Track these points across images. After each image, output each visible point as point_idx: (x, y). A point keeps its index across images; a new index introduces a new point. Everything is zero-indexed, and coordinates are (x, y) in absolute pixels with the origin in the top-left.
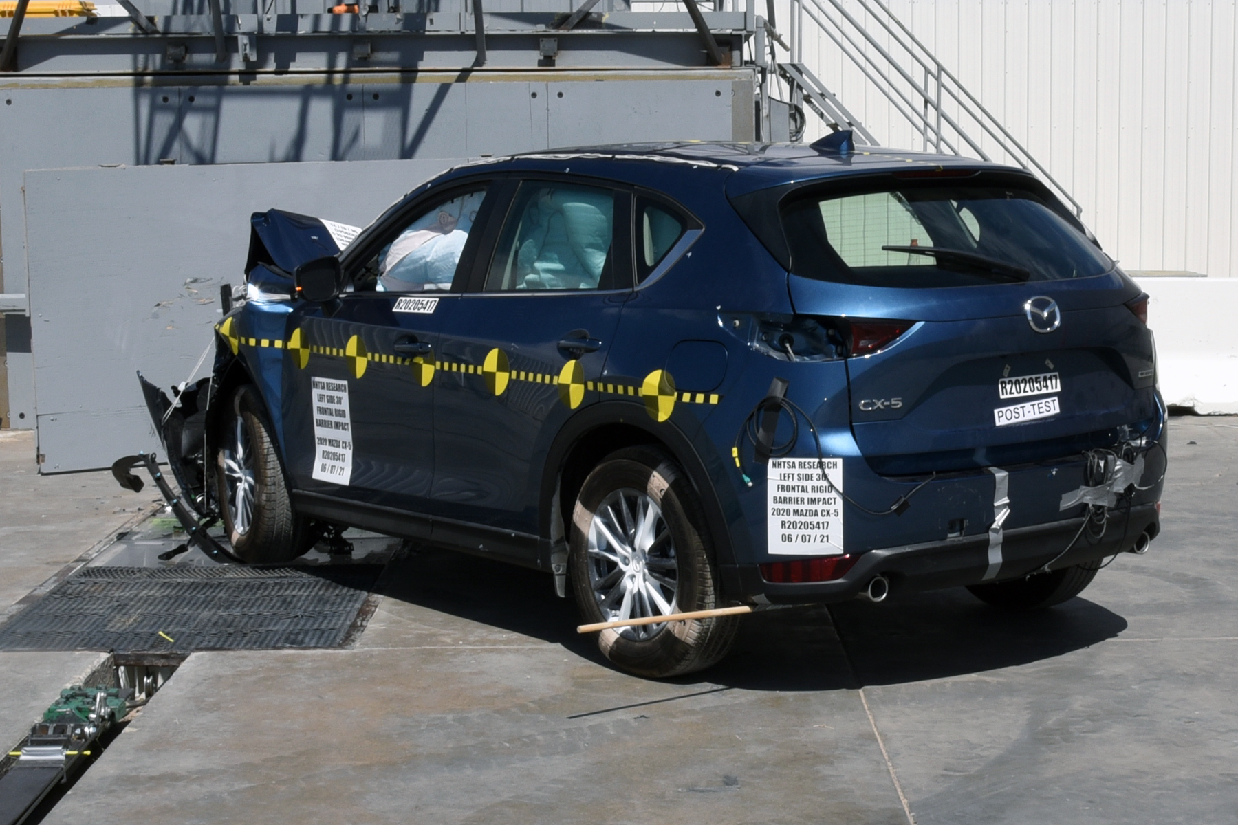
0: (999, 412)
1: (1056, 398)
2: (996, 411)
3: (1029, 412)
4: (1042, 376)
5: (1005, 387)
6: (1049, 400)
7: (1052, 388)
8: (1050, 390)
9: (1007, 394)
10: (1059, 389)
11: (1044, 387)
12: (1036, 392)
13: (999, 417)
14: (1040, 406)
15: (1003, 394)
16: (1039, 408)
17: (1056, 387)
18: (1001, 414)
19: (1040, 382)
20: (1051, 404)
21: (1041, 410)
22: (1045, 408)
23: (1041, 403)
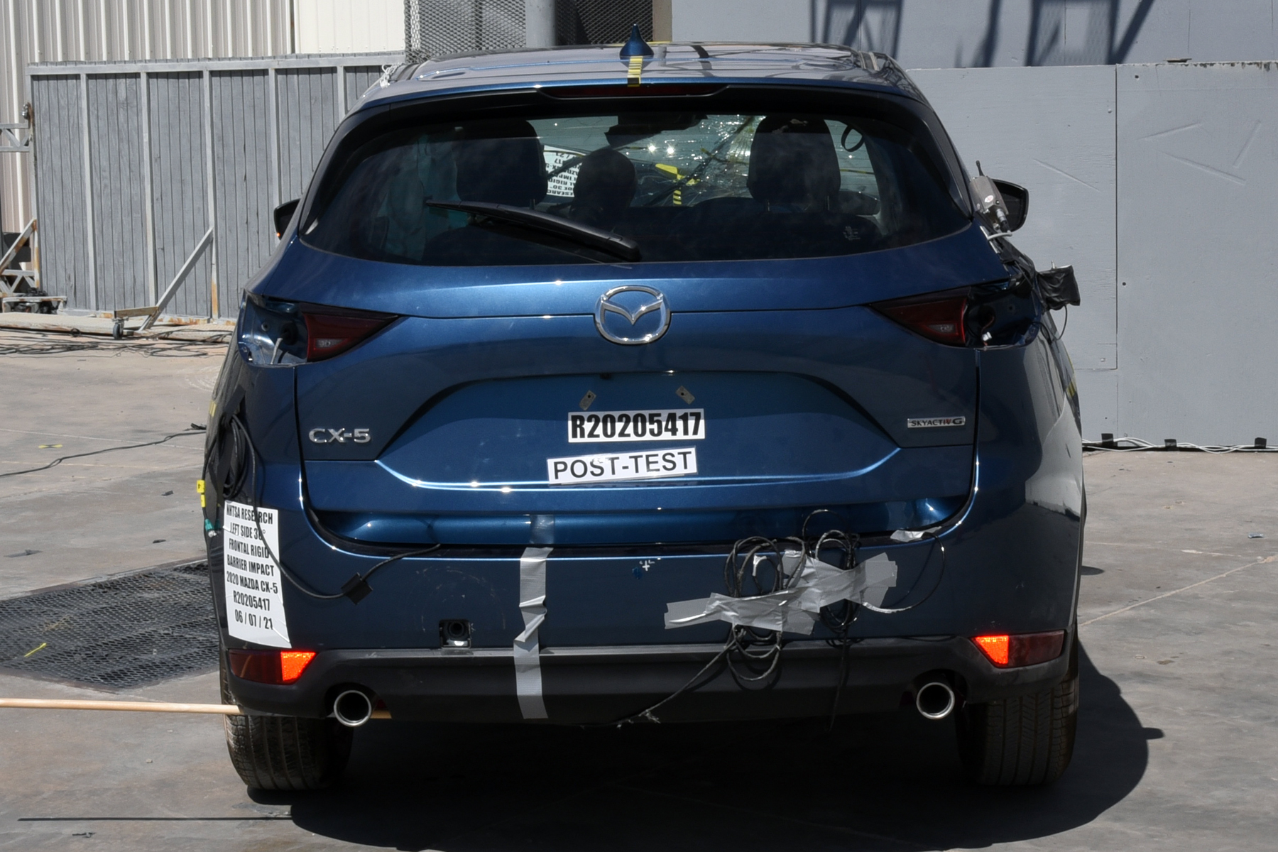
0: (556, 464)
1: (693, 450)
2: (550, 462)
3: (625, 468)
4: (665, 413)
5: (580, 426)
6: (675, 451)
7: (686, 432)
8: (680, 436)
9: (582, 435)
10: (701, 435)
11: (667, 429)
12: (648, 437)
13: (557, 471)
14: (651, 459)
15: (575, 435)
16: (648, 463)
17: (695, 432)
18: (560, 467)
19: (659, 423)
20: (679, 459)
21: (652, 466)
22: (662, 463)
23: (657, 455)
